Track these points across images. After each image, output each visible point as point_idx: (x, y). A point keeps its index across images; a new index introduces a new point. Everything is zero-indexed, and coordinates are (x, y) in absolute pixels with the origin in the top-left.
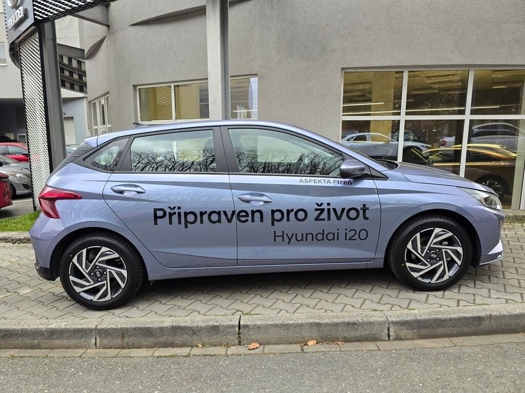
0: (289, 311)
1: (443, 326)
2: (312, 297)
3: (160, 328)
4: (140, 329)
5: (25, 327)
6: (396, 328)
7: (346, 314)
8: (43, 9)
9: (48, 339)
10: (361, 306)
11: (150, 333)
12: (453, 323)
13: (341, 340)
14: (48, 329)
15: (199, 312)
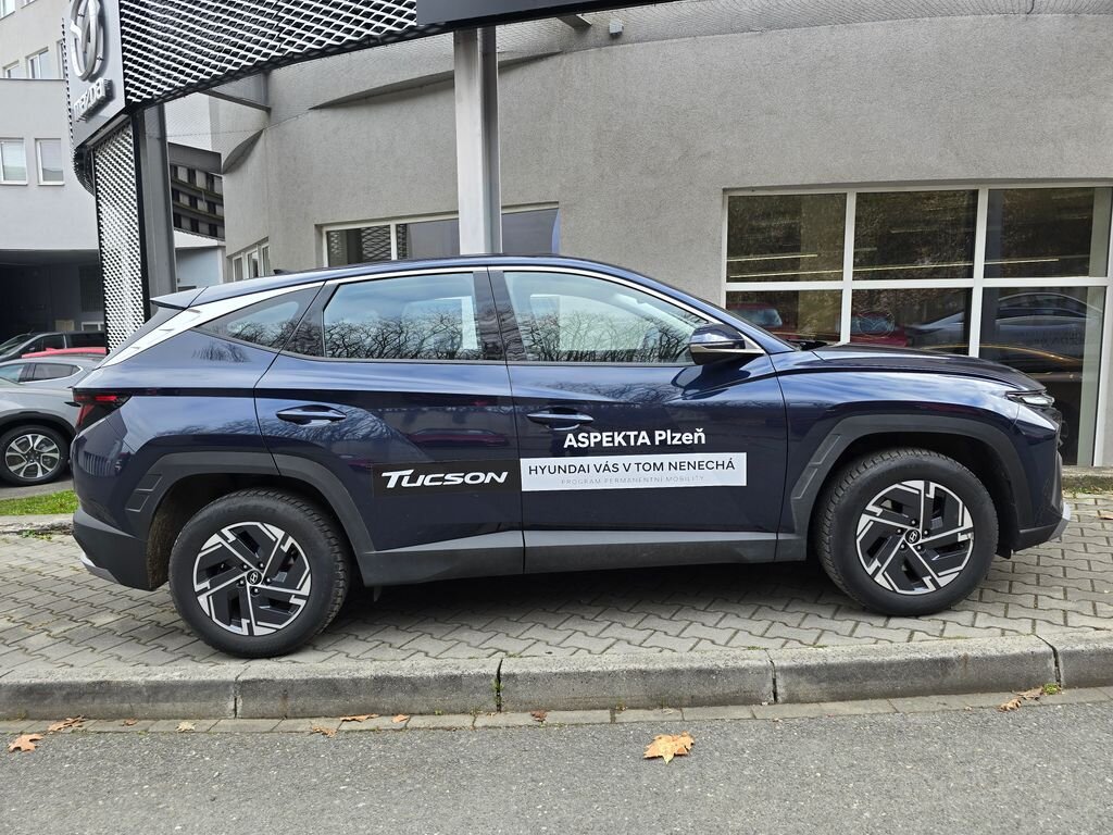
0: (594, 651)
1: (878, 678)
2: (639, 627)
3: (353, 680)
4: (316, 681)
5: (107, 678)
6: (789, 680)
7: (698, 655)
8: (142, 82)
9: (148, 702)
10: (727, 643)
11: (335, 689)
12: (895, 672)
13: (686, 702)
14: (149, 682)
15: (427, 654)
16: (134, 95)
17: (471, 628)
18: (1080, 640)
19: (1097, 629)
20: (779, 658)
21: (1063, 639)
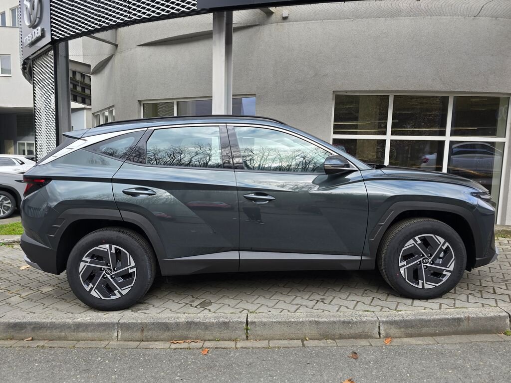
0: (291, 310)
1: (427, 326)
2: (310, 299)
3: (176, 323)
4: (158, 323)
5: (54, 320)
6: (386, 327)
7: (341, 314)
8: (60, 30)
9: (74, 332)
10: (354, 308)
11: (167, 327)
12: (436, 324)
13: (337, 337)
14: (75, 322)
15: (210, 310)
16: (55, 36)
17: (228, 297)
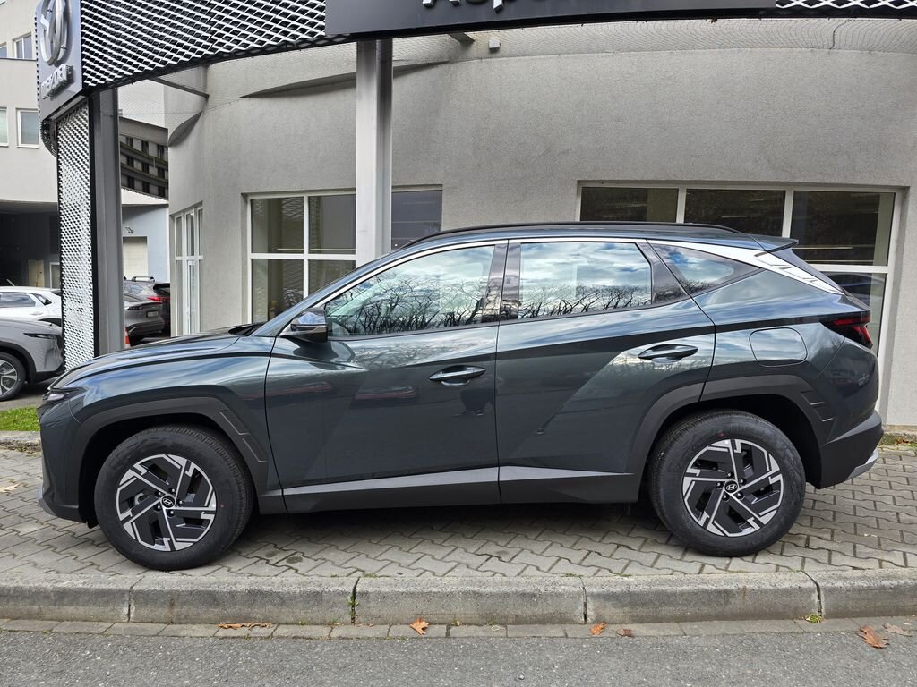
0: (437, 573)
1: (671, 604)
2: (479, 552)
3: (230, 593)
4: (199, 593)
5: (21, 584)
6: (597, 604)
7: (522, 580)
8: (97, 70)
9: (55, 605)
10: (550, 569)
11: (215, 600)
12: (686, 600)
13: (510, 620)
14: (56, 588)
15: (297, 571)
16: (90, 80)
17: (337, 548)
18: (840, 578)
19: (854, 568)
20: (591, 585)
21: (826, 576)
